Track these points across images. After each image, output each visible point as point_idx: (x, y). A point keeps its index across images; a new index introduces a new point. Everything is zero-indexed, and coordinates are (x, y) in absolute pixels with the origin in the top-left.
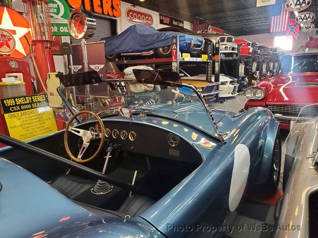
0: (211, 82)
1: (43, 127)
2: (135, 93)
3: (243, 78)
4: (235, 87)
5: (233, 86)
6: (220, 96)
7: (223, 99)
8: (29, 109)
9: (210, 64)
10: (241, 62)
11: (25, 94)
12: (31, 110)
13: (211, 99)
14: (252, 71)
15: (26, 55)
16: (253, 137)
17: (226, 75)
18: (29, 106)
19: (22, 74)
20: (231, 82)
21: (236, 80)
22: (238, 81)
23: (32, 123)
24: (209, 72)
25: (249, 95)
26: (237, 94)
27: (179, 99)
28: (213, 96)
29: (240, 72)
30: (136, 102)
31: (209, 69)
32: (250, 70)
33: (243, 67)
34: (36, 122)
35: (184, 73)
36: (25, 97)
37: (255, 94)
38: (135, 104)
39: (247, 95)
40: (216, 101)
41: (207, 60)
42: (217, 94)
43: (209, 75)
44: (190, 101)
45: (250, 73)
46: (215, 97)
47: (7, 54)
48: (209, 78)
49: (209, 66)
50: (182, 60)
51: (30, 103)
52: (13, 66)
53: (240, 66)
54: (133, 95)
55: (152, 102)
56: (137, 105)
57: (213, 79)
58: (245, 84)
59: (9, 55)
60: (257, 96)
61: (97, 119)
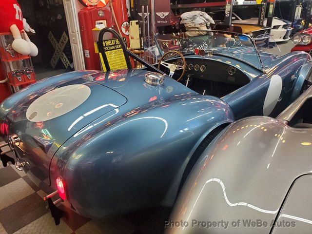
0: (262, 26)
1: (122, 64)
2: (189, 37)
3: (299, 21)
4: (288, 32)
5: (286, 30)
6: (271, 40)
7: (273, 44)
8: (114, 49)
9: (264, 6)
10: (299, 4)
11: (111, 38)
12: (115, 51)
13: (261, 43)
14: (310, 13)
15: (105, 4)
16: (288, 73)
17: (280, 18)
18: (113, 47)
19: (105, 21)
20: (284, 26)
21: (290, 23)
22: (292, 24)
23: (115, 61)
24: (262, 16)
25: (297, 40)
26: (289, 38)
27: (230, 43)
28: (263, 41)
29: (296, 14)
30: (190, 45)
31: (263, 12)
32: (308, 12)
33: (301, 9)
34: (118, 60)
35: (235, 17)
36: (111, 40)
37: (302, 40)
38: (189, 47)
39: (295, 41)
40: (266, 46)
41: (262, 2)
42: (268, 39)
43: (262, 18)
44: (240, 45)
45: (308, 16)
46: (265, 41)
47: (95, 4)
48: (261, 21)
49: (263, 9)
50: (236, 4)
51: (114, 45)
52: (101, 15)
53: (297, 8)
54: (187, 38)
55: (205, 46)
56: (192, 48)
57: (265, 24)
58: (300, 28)
59: (96, 5)
60: (304, 41)
61: (180, 56)
